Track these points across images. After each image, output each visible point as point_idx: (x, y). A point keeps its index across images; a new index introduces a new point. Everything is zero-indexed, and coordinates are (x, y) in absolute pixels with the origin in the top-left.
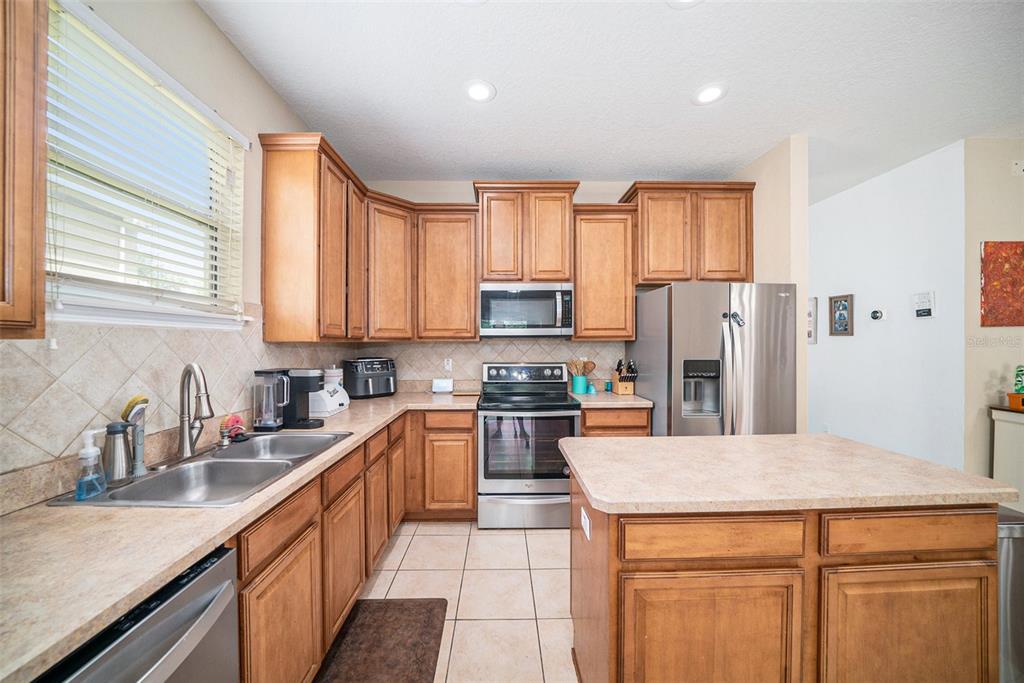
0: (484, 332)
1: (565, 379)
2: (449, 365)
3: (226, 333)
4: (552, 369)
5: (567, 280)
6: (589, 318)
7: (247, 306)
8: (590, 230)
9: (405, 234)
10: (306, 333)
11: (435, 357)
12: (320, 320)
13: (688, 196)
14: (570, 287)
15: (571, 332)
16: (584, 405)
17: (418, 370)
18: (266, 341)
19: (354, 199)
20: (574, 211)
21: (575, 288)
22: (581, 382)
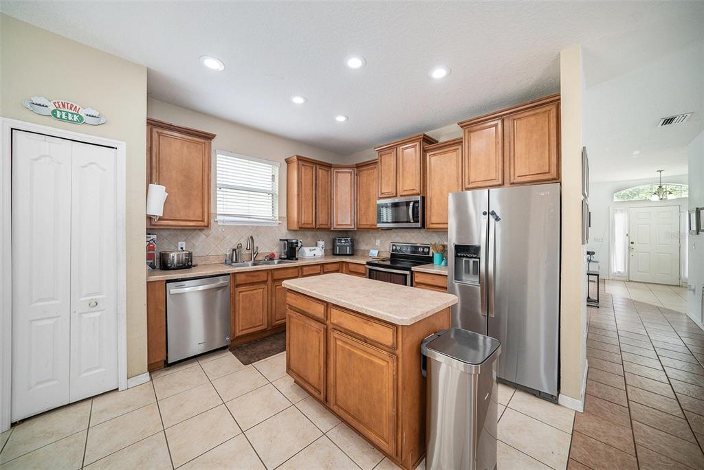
0: (379, 225)
1: (431, 255)
2: (378, 242)
3: (272, 227)
4: (424, 248)
5: (418, 194)
6: (433, 217)
7: (280, 218)
8: (434, 160)
9: (351, 179)
10: (295, 227)
11: (372, 239)
12: (298, 222)
13: (499, 122)
14: (419, 198)
15: (419, 225)
16: (413, 268)
17: (367, 245)
18: (288, 229)
19: (320, 172)
20: (425, 151)
21: (423, 198)
22: (437, 257)
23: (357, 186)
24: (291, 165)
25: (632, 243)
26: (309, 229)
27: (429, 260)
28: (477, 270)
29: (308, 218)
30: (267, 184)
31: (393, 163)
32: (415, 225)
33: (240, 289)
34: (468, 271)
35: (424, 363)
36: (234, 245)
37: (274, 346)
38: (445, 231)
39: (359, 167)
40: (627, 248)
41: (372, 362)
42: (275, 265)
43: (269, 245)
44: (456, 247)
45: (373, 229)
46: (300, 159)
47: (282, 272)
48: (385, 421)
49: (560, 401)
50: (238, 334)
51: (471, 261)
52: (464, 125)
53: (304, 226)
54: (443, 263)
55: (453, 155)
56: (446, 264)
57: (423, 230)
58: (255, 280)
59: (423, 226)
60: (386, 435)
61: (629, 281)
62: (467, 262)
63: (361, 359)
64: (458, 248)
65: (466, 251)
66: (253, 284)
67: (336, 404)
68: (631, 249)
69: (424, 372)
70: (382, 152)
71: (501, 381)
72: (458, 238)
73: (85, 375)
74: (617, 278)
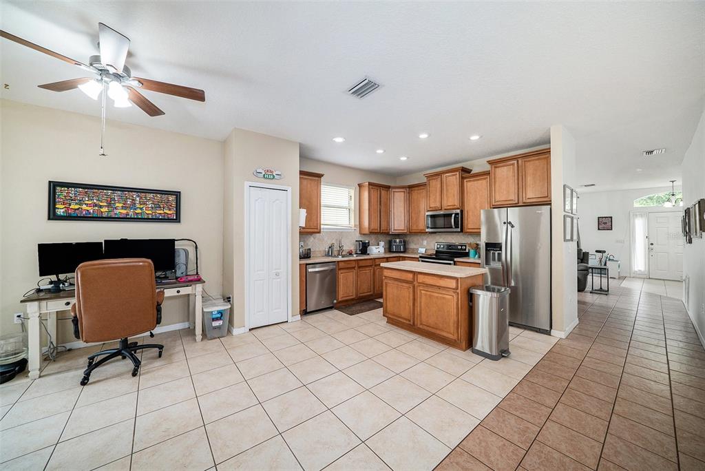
0: (427, 230)
1: (467, 251)
2: (425, 243)
3: (350, 232)
4: (462, 246)
5: (458, 209)
6: (469, 224)
7: (355, 225)
8: (470, 185)
9: (404, 197)
10: (367, 231)
11: (420, 240)
12: (369, 228)
13: (515, 162)
14: (458, 211)
15: (459, 230)
16: (455, 259)
17: (415, 244)
18: (360, 233)
19: (383, 192)
20: (463, 178)
21: (462, 211)
22: (472, 252)
23: (409, 203)
24: (363, 189)
25: (652, 244)
26: (376, 233)
27: (467, 255)
28: (500, 259)
29: (375, 226)
30: (345, 203)
31: (439, 186)
32: (455, 230)
33: (342, 271)
34: (494, 260)
35: (471, 298)
36: (329, 243)
37: (363, 308)
38: (478, 234)
39: (411, 187)
40: (647, 248)
41: (444, 298)
42: (355, 257)
43: (349, 245)
44: (486, 244)
45: (422, 233)
46: (370, 184)
47: (364, 261)
48: (451, 324)
49: (552, 334)
50: (340, 300)
51: (496, 253)
52: (490, 162)
53: (373, 231)
54: (477, 256)
55: (484, 182)
56: (479, 257)
57: (461, 233)
58: (349, 266)
59: (462, 231)
60: (452, 332)
61: (649, 278)
62: (494, 254)
63: (437, 297)
64: (487, 245)
65: (493, 246)
66: (348, 268)
67: (421, 324)
68: (650, 250)
69: (471, 304)
70: (430, 177)
71: (511, 324)
72: (487, 238)
73: (275, 311)
74: (638, 276)
